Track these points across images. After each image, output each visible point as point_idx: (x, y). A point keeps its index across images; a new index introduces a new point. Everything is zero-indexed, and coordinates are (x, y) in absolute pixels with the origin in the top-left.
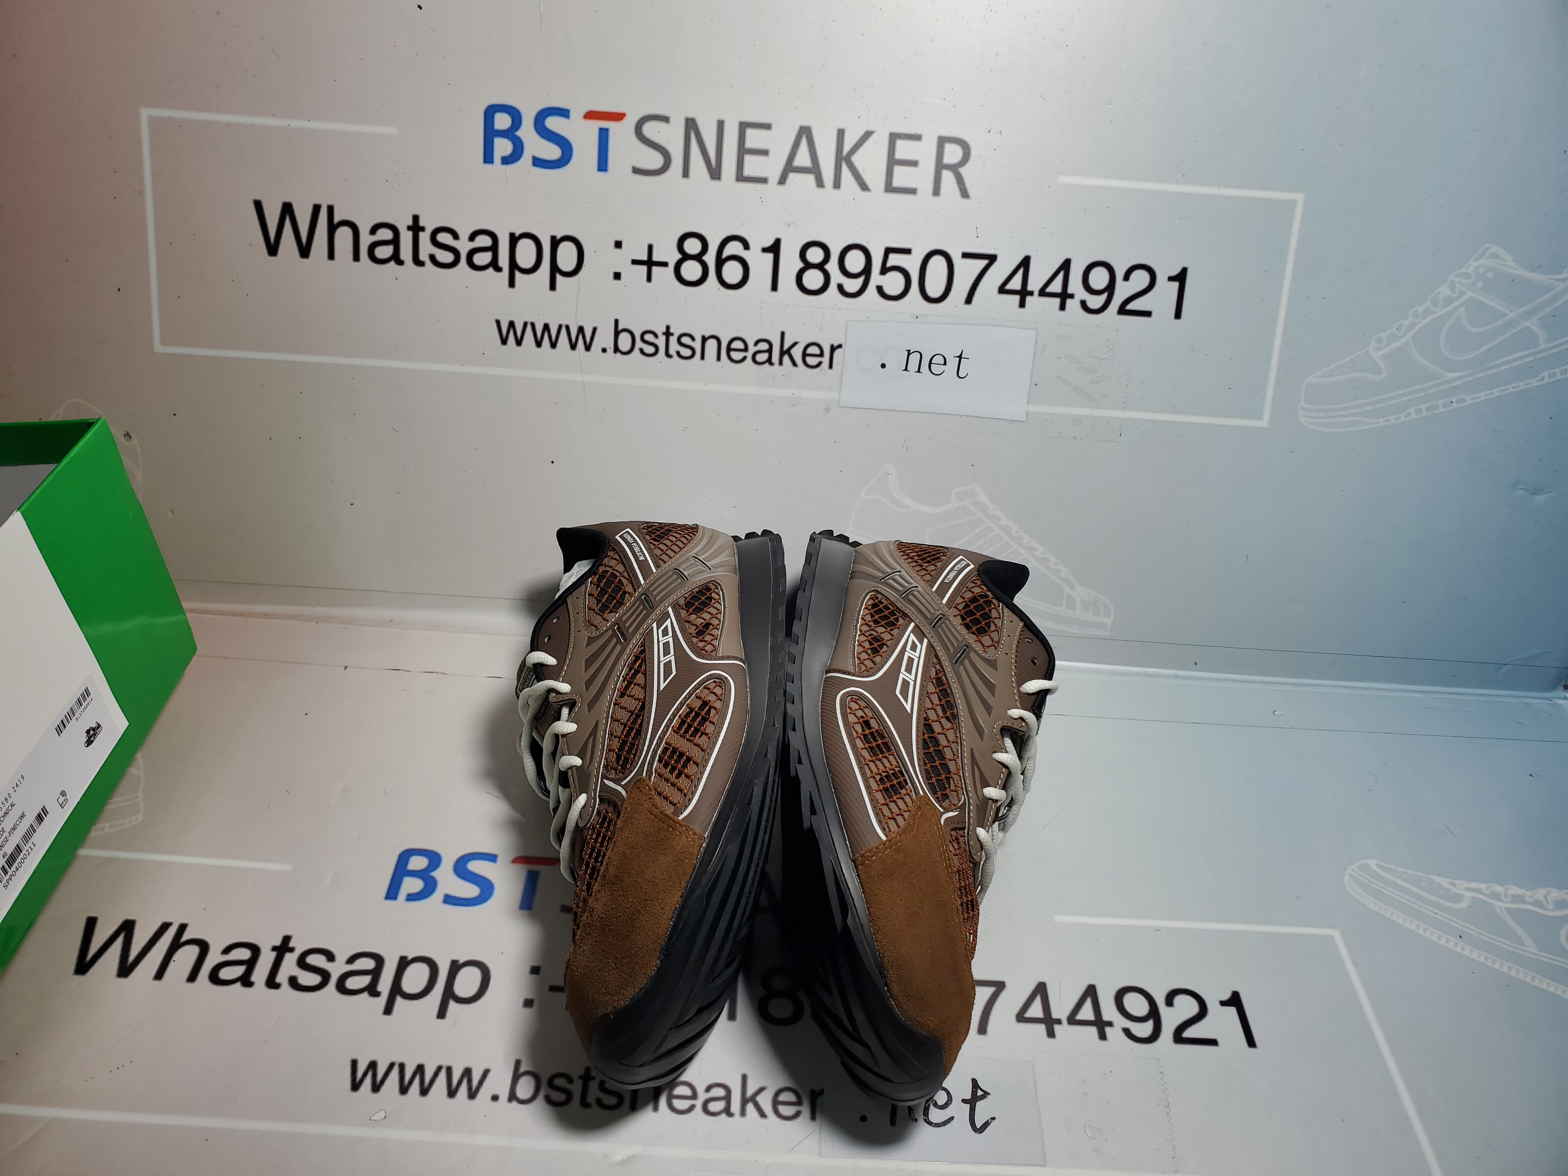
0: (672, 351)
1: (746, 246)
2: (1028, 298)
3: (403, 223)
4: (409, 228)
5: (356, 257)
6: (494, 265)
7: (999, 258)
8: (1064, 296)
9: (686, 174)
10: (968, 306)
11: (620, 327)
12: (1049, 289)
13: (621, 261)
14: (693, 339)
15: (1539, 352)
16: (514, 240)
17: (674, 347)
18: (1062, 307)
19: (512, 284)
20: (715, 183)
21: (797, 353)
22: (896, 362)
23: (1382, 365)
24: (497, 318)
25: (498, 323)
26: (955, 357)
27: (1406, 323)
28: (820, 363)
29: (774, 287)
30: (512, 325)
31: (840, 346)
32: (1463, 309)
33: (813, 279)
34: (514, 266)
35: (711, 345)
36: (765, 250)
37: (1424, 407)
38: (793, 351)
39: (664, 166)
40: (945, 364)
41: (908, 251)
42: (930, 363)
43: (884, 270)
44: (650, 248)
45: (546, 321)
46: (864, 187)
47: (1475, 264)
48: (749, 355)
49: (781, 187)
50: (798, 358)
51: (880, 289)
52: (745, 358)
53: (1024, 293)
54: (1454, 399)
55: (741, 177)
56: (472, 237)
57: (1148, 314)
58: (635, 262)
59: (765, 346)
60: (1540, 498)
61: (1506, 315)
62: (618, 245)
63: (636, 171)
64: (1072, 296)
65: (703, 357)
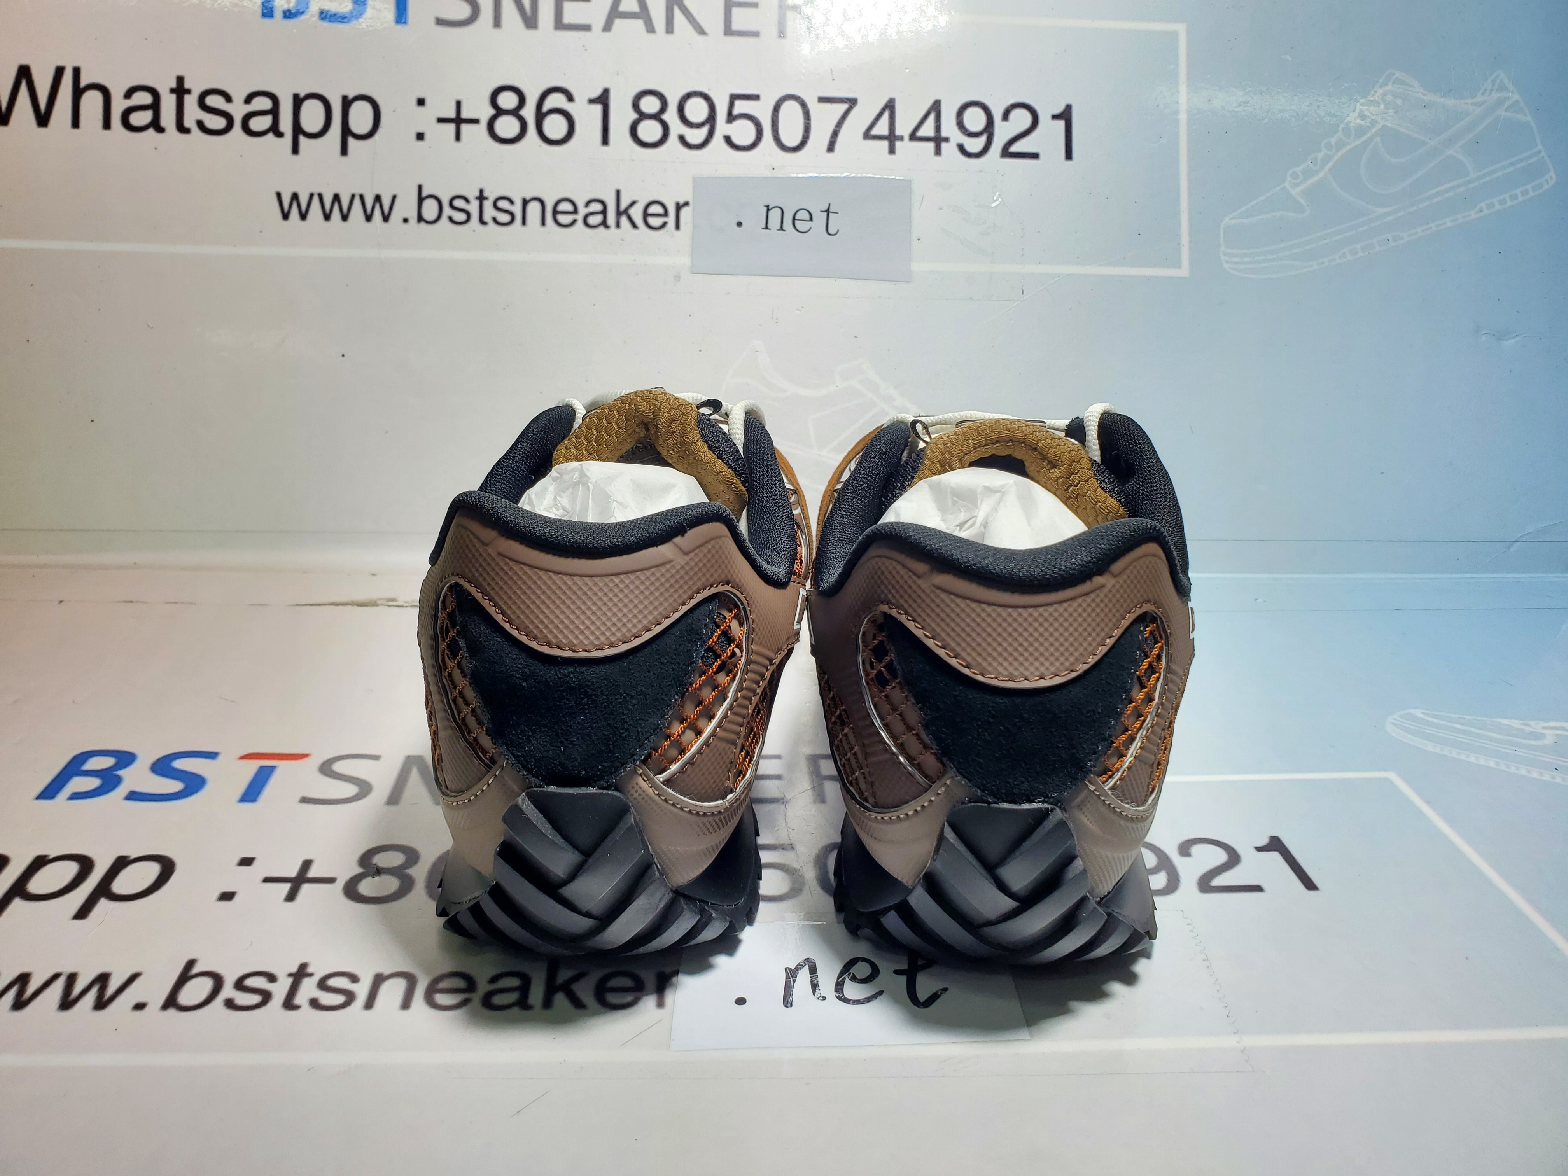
0: (487, 217)
1: (570, 98)
2: (898, 144)
3: (165, 85)
4: (172, 91)
5: (107, 125)
6: (275, 130)
7: (859, 101)
8: (938, 140)
9: (497, 23)
10: (830, 155)
11: (424, 194)
12: (920, 133)
13: (425, 119)
14: (511, 202)
15: (1470, 182)
16: (298, 101)
17: (489, 212)
18: (938, 152)
19: (295, 150)
20: (532, 32)
21: (636, 213)
22: (754, 219)
23: (1302, 201)
24: (278, 190)
25: (279, 195)
26: (822, 211)
27: (1320, 155)
28: (664, 224)
29: (605, 141)
30: (295, 197)
31: (686, 204)
32: (1378, 139)
33: (650, 130)
34: (298, 130)
35: (534, 209)
36: (592, 101)
37: (1358, 246)
38: (633, 212)
39: (472, 16)
40: (811, 219)
41: (756, 97)
42: (794, 219)
43: (731, 118)
44: (458, 104)
45: (336, 191)
46: (702, 32)
47: (1380, 91)
48: (580, 217)
49: (607, 35)
50: (639, 220)
51: (728, 139)
52: (574, 222)
53: (892, 138)
54: (1389, 236)
55: (559, 24)
56: (248, 100)
57: (1035, 156)
58: (441, 120)
59: (598, 207)
60: (1509, 343)
61: (1426, 143)
62: (421, 102)
63: (440, 22)
64: (947, 140)
65: (524, 222)
